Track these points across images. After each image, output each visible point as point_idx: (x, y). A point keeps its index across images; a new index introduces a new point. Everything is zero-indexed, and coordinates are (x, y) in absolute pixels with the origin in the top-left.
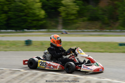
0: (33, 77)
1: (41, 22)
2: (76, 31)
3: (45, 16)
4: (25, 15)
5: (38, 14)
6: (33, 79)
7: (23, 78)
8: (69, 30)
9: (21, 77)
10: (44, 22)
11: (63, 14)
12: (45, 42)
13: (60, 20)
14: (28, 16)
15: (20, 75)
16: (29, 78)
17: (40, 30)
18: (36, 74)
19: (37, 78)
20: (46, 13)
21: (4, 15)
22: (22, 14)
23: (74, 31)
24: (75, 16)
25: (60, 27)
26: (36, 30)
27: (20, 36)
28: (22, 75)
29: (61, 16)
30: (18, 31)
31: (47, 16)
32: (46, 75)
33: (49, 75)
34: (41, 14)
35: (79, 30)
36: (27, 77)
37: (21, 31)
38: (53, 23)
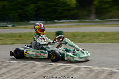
0: (65, 71)
1: (73, 12)
2: (111, 21)
3: (76, 5)
4: (55, 5)
5: (69, 3)
6: (66, 73)
7: (55, 72)
8: (103, 20)
9: (53, 71)
10: (75, 11)
11: (96, 2)
12: (77, 33)
13: (93, 9)
14: (58, 6)
15: (52, 69)
16: (61, 72)
17: (71, 21)
18: (69, 67)
19: (69, 72)
20: (77, 2)
21: (33, 5)
22: (51, 4)
23: (108, 21)
24: (110, 4)
25: (93, 16)
26: (67, 21)
27: (50, 27)
28: (54, 69)
29: (94, 5)
30: (48, 22)
31: (78, 5)
32: (80, 68)
33: (82, 69)
34: (72, 3)
35: (113, 20)
36: (60, 71)
37: (51, 22)
38: (85, 13)
